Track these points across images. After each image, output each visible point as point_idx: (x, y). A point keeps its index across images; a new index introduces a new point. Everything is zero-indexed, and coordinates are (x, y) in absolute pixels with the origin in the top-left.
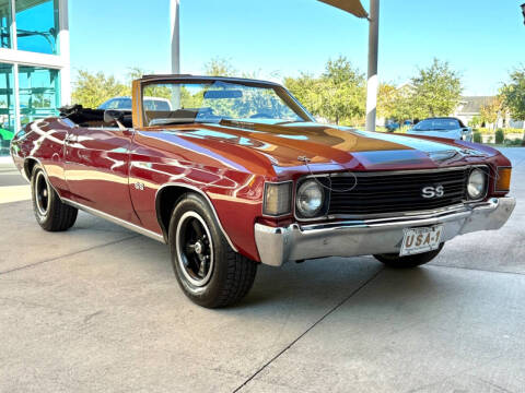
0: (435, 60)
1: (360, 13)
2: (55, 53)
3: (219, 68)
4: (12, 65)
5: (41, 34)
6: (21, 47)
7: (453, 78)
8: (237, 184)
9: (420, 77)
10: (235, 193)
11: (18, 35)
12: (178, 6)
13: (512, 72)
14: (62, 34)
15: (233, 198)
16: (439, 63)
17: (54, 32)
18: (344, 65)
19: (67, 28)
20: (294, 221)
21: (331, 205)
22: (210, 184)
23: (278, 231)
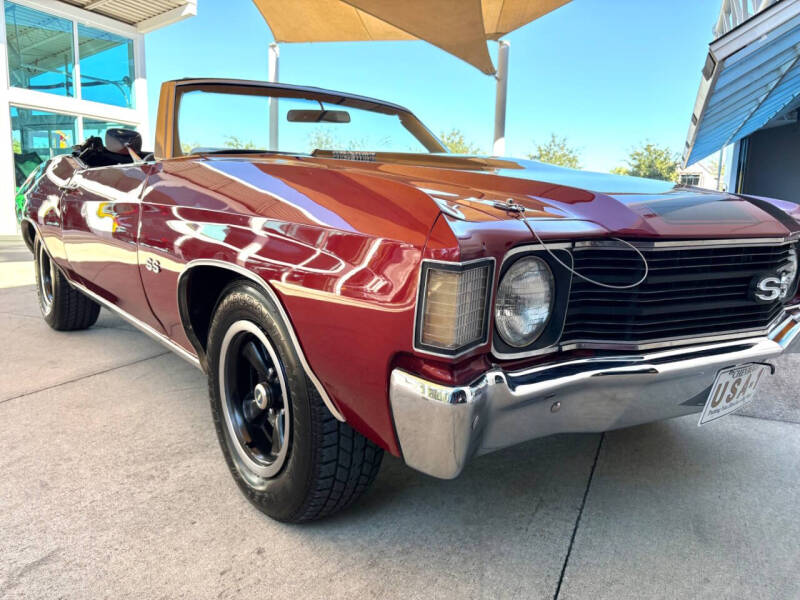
0: (553, 137)
1: (488, 70)
2: (130, 106)
3: (324, 138)
4: (76, 117)
5: (113, 83)
6: (85, 97)
7: (571, 156)
8: (343, 264)
9: (537, 154)
10: (339, 285)
11: (83, 85)
12: (277, 59)
13: (631, 152)
14: (138, 83)
15: (334, 296)
16: (557, 141)
17: (129, 81)
18: (457, 140)
19: (144, 76)
20: (491, 362)
21: (569, 319)
22: (300, 267)
23: (458, 397)
